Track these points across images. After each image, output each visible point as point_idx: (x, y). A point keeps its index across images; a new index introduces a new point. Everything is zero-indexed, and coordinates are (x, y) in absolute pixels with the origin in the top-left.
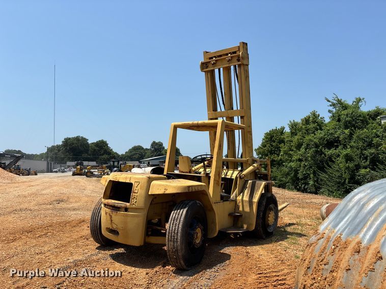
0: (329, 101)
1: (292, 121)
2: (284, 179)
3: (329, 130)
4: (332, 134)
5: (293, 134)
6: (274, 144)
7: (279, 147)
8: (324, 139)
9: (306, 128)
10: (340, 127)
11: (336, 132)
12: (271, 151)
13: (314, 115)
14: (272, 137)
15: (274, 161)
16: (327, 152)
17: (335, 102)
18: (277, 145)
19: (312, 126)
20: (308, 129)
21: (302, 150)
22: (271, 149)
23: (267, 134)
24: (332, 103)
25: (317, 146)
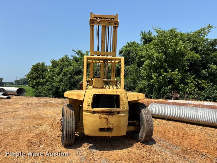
0: (75, 51)
1: (53, 60)
2: (47, 93)
3: (76, 66)
4: (77, 68)
5: (54, 66)
6: (39, 72)
7: (42, 74)
8: (74, 71)
9: (63, 64)
10: (81, 65)
11: (79, 67)
12: (37, 76)
13: (67, 57)
14: (37, 68)
15: (39, 82)
16: (76, 77)
17: (78, 52)
18: (41, 73)
19: (66, 63)
20: (64, 65)
21: (61, 76)
22: (37, 75)
23: (34, 66)
24: (76, 52)
25: (71, 74)
